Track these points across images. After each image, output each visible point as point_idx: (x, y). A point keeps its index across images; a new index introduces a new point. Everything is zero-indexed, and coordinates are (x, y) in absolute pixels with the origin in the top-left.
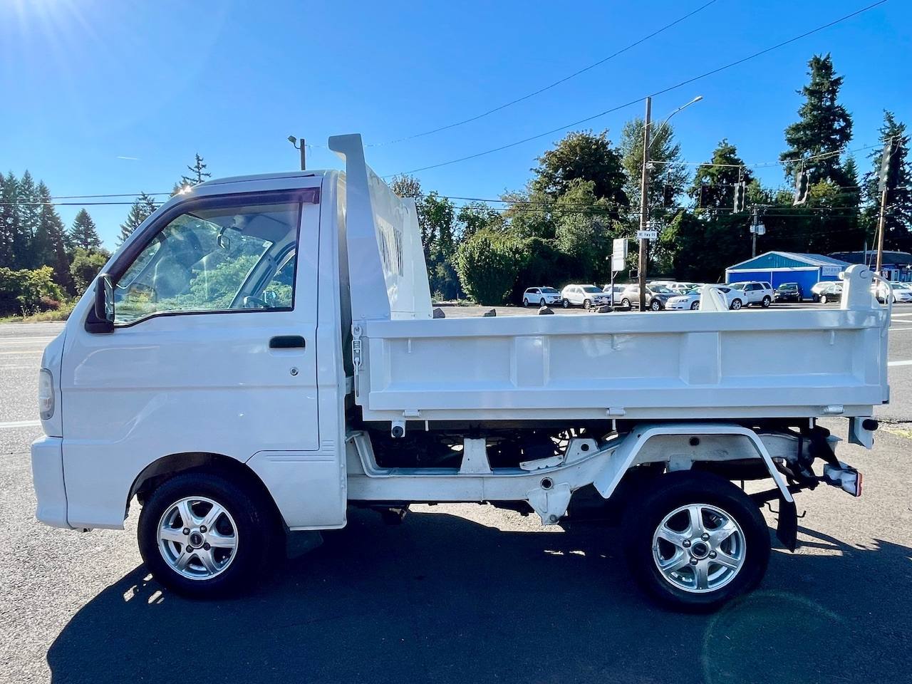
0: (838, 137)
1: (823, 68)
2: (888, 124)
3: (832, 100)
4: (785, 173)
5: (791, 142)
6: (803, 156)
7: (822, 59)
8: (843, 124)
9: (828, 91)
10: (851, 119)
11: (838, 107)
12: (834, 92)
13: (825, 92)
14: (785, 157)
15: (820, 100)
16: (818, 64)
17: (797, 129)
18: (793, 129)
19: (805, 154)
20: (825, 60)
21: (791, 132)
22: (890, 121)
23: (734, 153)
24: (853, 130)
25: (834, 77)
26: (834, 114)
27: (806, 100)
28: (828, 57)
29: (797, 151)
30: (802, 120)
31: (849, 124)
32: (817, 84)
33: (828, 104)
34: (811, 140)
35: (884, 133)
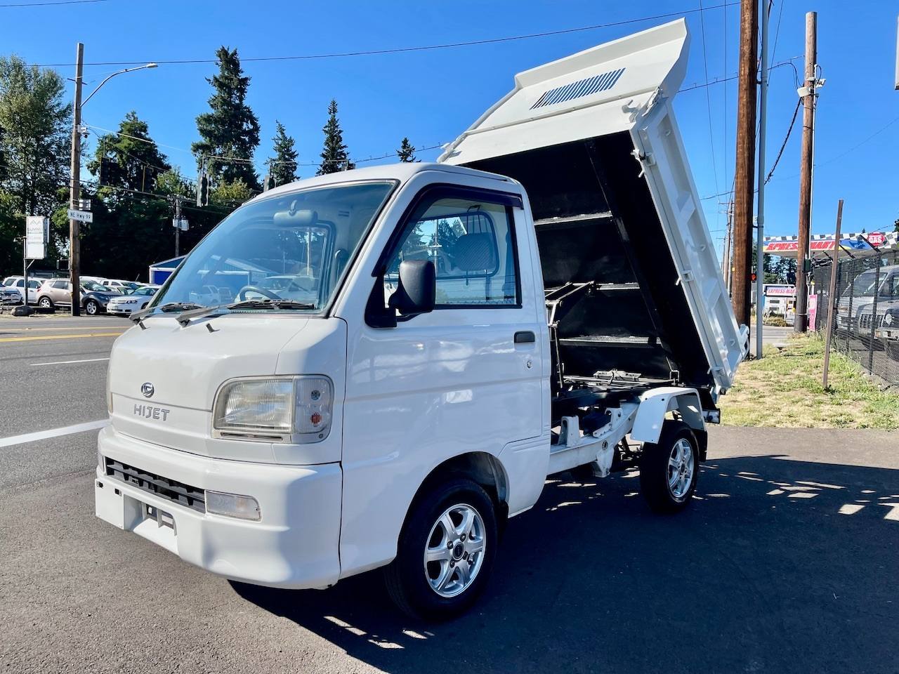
0: (247, 139)
1: (230, 61)
2: (280, 136)
3: (241, 99)
4: (197, 165)
5: (204, 132)
6: (214, 150)
7: (230, 52)
8: (251, 127)
9: (236, 88)
10: (259, 123)
11: (246, 108)
12: (242, 91)
13: (234, 89)
14: (197, 148)
15: (230, 95)
16: (227, 57)
17: (208, 119)
18: (205, 119)
19: (217, 150)
20: (233, 55)
21: (204, 122)
22: (282, 133)
23: (145, 131)
24: (261, 135)
25: (242, 76)
26: (244, 114)
27: (215, 91)
28: (235, 53)
29: (208, 144)
30: (212, 112)
31: (256, 129)
32: (226, 78)
33: (237, 102)
34: (223, 136)
35: (277, 144)
